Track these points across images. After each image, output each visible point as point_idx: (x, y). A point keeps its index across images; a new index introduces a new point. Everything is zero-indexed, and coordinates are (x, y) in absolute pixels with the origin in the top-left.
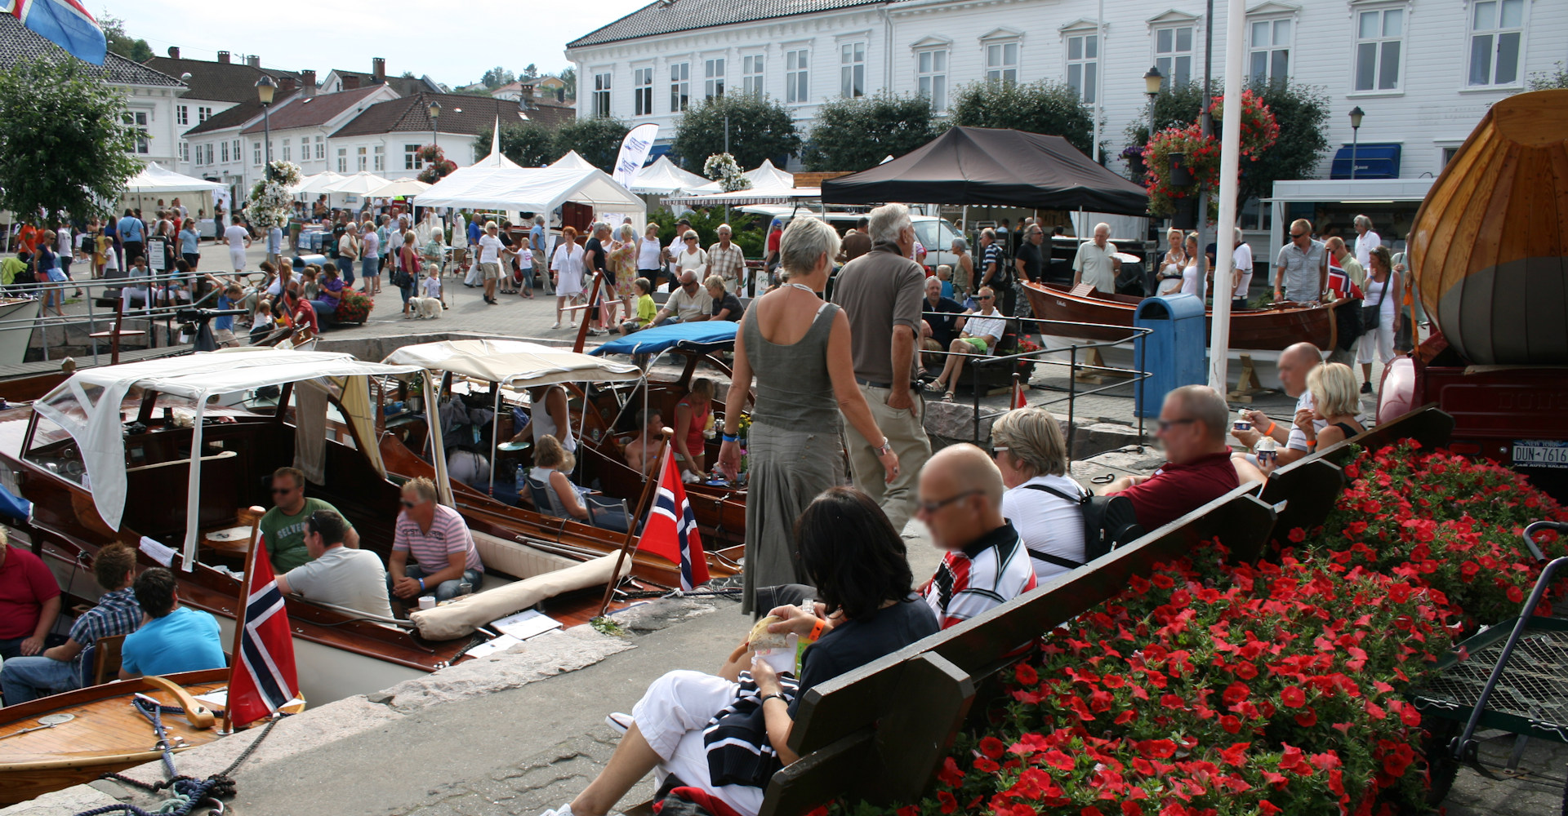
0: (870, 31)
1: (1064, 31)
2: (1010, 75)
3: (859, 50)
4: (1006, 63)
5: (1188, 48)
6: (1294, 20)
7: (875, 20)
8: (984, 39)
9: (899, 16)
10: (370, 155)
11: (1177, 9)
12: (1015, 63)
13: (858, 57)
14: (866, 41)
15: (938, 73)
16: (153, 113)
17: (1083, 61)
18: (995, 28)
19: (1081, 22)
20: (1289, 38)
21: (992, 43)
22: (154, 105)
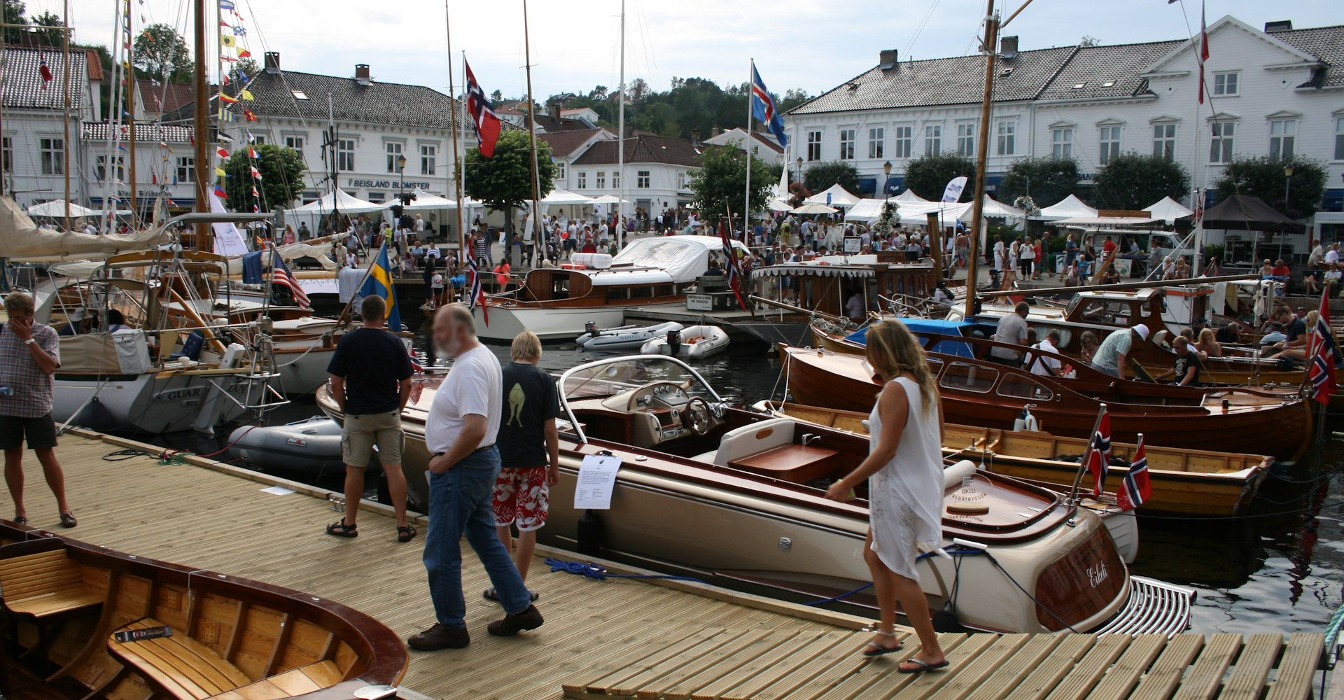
0: (1019, 116)
1: (1152, 122)
2: (1116, 146)
3: (1010, 126)
4: (1112, 138)
5: (1232, 134)
6: (1298, 120)
7: (1023, 109)
8: (1098, 124)
9: (1040, 108)
10: (609, 177)
11: (1225, 112)
12: (1119, 138)
13: (1010, 130)
14: (1016, 122)
15: (1066, 142)
16: (405, 145)
17: (1164, 139)
18: (1106, 118)
19: (1163, 117)
20: (1293, 130)
21: (1105, 127)
22: (406, 139)
